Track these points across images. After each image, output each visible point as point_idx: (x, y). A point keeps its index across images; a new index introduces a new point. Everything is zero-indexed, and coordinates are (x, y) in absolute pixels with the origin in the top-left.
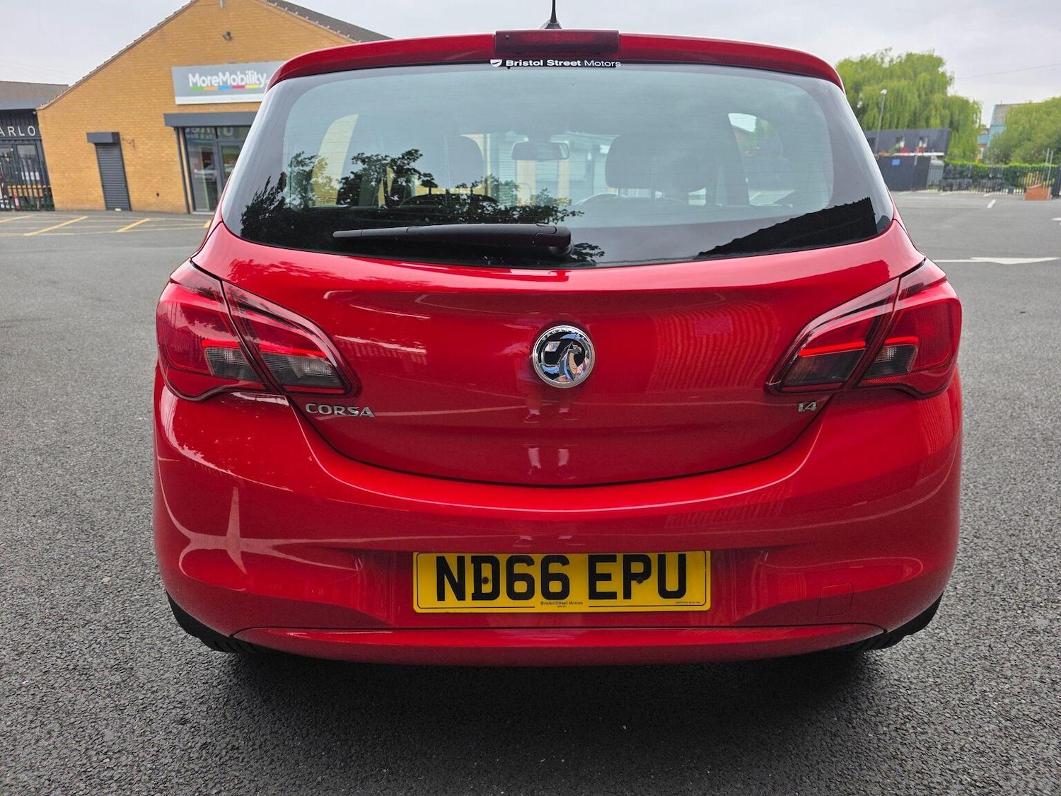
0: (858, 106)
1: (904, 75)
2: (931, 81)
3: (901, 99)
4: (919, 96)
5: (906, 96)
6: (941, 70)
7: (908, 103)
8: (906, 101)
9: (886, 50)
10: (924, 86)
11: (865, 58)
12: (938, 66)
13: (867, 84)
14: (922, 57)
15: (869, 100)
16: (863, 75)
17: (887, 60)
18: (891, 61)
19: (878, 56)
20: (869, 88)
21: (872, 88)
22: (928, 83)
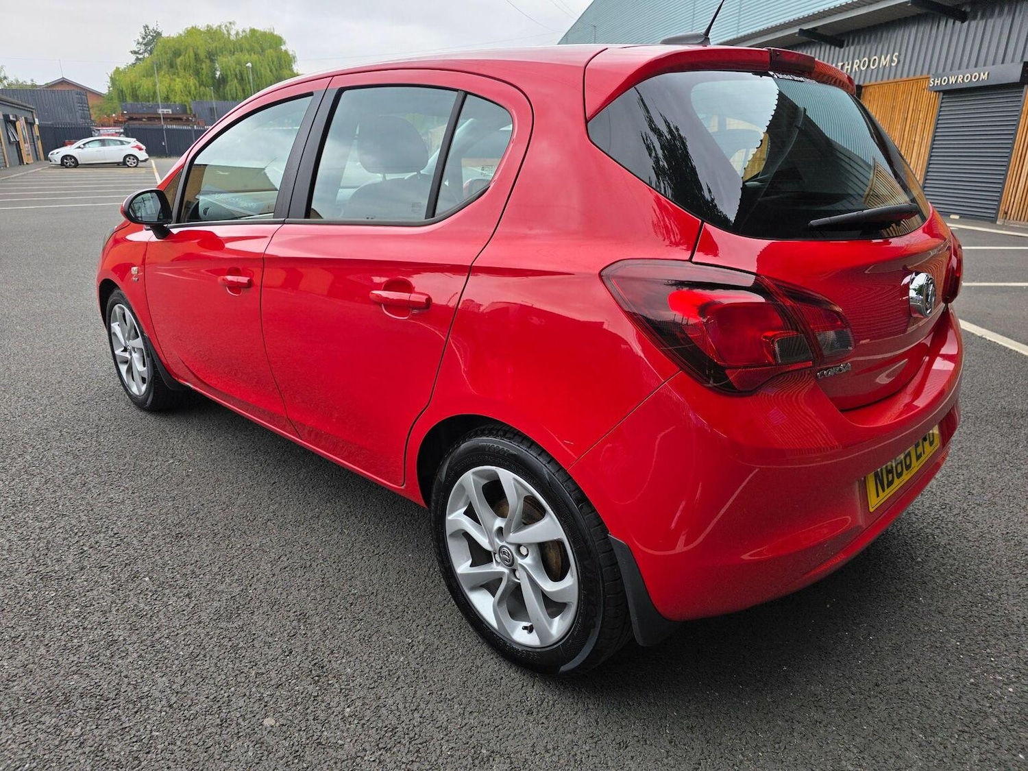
0: (217, 76)
1: (251, 50)
2: (278, 58)
3: (257, 72)
4: (271, 71)
5: (260, 70)
6: (283, 48)
7: (263, 76)
8: (261, 75)
9: (230, 23)
10: (273, 62)
11: (212, 28)
12: (281, 45)
13: (220, 54)
14: (264, 34)
15: (226, 70)
16: (214, 45)
17: (233, 32)
18: (237, 34)
19: (223, 27)
20: (224, 59)
21: (227, 59)
22: (275, 59)
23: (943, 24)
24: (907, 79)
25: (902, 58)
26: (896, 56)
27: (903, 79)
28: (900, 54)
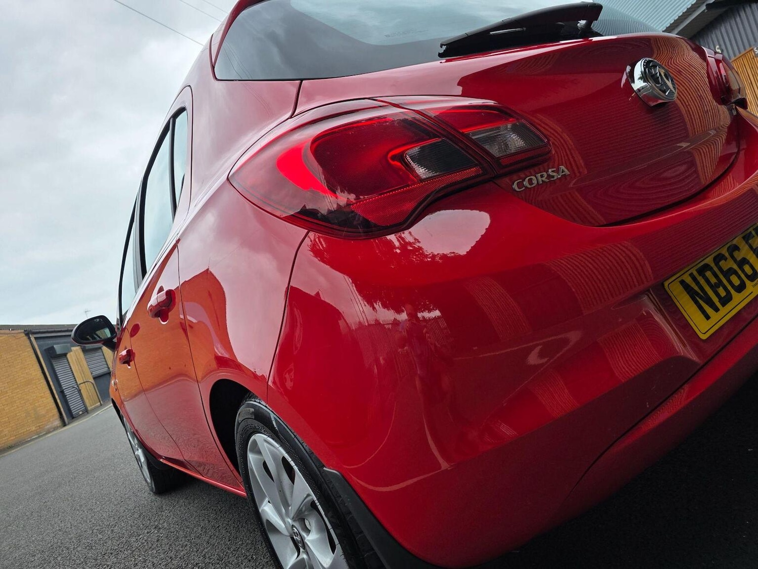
23: (742, 14)
24: (736, 58)
25: (723, 47)
26: (718, 48)
27: (737, 57)
28: (720, 46)
